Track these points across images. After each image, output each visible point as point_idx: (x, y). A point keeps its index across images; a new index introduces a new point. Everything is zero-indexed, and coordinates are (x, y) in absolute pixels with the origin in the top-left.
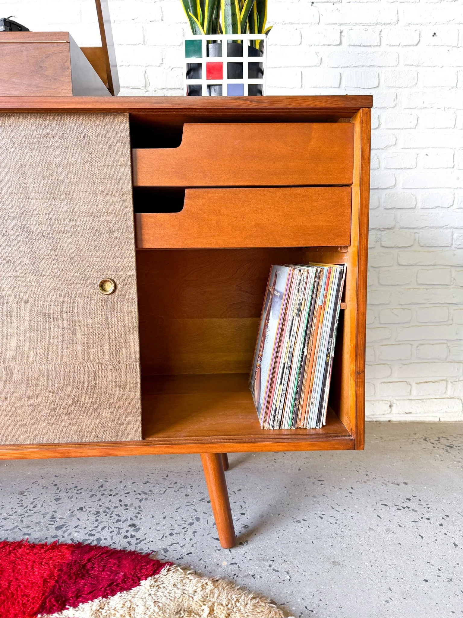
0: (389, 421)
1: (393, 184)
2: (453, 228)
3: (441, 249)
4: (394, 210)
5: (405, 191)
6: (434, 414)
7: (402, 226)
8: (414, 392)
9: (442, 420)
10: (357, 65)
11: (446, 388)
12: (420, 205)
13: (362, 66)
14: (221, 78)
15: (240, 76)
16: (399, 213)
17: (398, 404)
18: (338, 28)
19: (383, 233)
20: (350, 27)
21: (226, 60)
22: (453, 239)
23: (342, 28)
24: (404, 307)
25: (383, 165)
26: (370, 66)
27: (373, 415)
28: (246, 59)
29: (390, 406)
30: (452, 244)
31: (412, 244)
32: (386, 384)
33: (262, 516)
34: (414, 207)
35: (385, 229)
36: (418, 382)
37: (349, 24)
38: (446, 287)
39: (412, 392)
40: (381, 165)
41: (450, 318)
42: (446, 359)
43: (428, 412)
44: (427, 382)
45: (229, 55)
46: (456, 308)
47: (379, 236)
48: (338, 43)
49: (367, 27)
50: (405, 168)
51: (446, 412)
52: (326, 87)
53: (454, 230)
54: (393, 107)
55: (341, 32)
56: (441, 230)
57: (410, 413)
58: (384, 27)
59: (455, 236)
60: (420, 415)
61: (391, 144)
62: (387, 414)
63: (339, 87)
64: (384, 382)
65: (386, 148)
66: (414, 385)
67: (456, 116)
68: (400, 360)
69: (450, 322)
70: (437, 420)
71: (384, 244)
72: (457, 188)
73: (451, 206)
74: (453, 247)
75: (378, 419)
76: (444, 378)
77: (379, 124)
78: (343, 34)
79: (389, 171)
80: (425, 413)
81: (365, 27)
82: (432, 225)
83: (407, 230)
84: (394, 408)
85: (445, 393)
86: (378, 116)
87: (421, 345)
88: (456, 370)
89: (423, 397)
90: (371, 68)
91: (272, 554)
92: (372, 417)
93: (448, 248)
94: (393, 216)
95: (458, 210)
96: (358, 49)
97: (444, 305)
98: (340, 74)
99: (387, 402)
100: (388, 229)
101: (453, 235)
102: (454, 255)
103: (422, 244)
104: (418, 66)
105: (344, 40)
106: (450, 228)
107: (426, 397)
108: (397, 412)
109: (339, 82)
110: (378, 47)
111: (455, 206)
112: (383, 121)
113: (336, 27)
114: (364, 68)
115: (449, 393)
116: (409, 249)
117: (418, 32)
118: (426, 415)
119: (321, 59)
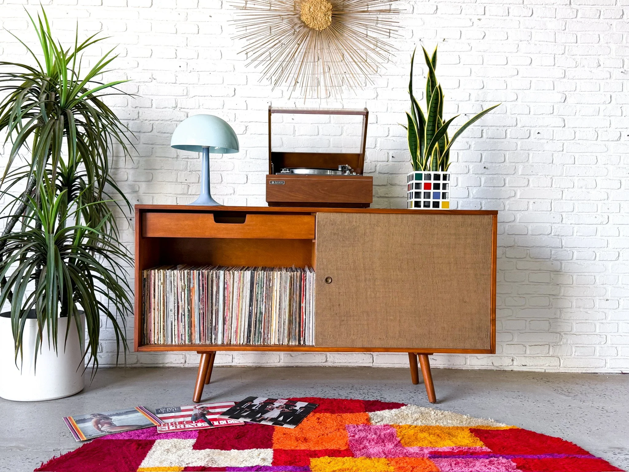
0: (512, 370)
1: (513, 220)
2: (552, 247)
3: (544, 260)
4: (514, 235)
5: (521, 224)
6: (541, 367)
7: (519, 245)
8: (528, 352)
9: (547, 371)
10: (491, 149)
11: (549, 349)
12: (530, 233)
13: (495, 150)
14: (430, 189)
15: (439, 189)
16: (517, 237)
17: (518, 359)
18: (481, 128)
19: (507, 249)
20: (487, 128)
21: (432, 182)
22: (551, 254)
23: (483, 128)
24: (521, 296)
25: (507, 208)
26: (499, 150)
27: (501, 366)
28: (441, 182)
29: (512, 360)
30: (551, 258)
31: (525, 256)
32: (509, 346)
33: (444, 398)
34: (526, 234)
35: (508, 247)
36: (530, 345)
37: (487, 126)
38: (546, 284)
39: (527, 351)
40: (505, 208)
41: (551, 304)
42: (548, 330)
43: (537, 366)
44: (536, 345)
45: (434, 180)
46: (554, 298)
47: (504, 251)
48: (480, 137)
49: (498, 128)
50: (520, 210)
51: (549, 366)
52: (473, 162)
53: (552, 249)
54: (514, 174)
55: (482, 131)
56: (544, 248)
57: (526, 365)
58: (508, 128)
59: (553, 252)
60: (532, 367)
61: (512, 195)
62: (510, 365)
63: (480, 162)
64: (508, 344)
65: (509, 198)
66: (527, 346)
67: (552, 180)
68: (519, 330)
69: (550, 306)
70: (543, 371)
71: (507, 256)
72: (554, 223)
73: (550, 234)
74: (551, 259)
75: (504, 369)
76: (548, 343)
77: (505, 184)
78: (483, 131)
79: (511, 212)
80: (536, 366)
81: (497, 128)
82: (538, 245)
83: (522, 248)
84: (515, 362)
85: (548, 353)
86: (504, 179)
87: (532, 320)
88: (555, 338)
89: (534, 356)
90: (500, 151)
91: (454, 406)
92: (500, 367)
93: (548, 260)
94: (513, 239)
95: (553, 237)
96: (492, 140)
97: (546, 296)
98: (481, 154)
99: (510, 358)
100: (510, 247)
101: (551, 252)
102: (552, 264)
103: (531, 257)
104: (529, 150)
105: (484, 135)
106: (550, 247)
107: (536, 355)
108: (517, 365)
109: (480, 159)
110: (504, 139)
111: (553, 234)
112: (507, 182)
113: (479, 127)
114: (496, 151)
115: (551, 353)
116: (524, 259)
117: (529, 131)
118: (536, 367)
119: (470, 145)
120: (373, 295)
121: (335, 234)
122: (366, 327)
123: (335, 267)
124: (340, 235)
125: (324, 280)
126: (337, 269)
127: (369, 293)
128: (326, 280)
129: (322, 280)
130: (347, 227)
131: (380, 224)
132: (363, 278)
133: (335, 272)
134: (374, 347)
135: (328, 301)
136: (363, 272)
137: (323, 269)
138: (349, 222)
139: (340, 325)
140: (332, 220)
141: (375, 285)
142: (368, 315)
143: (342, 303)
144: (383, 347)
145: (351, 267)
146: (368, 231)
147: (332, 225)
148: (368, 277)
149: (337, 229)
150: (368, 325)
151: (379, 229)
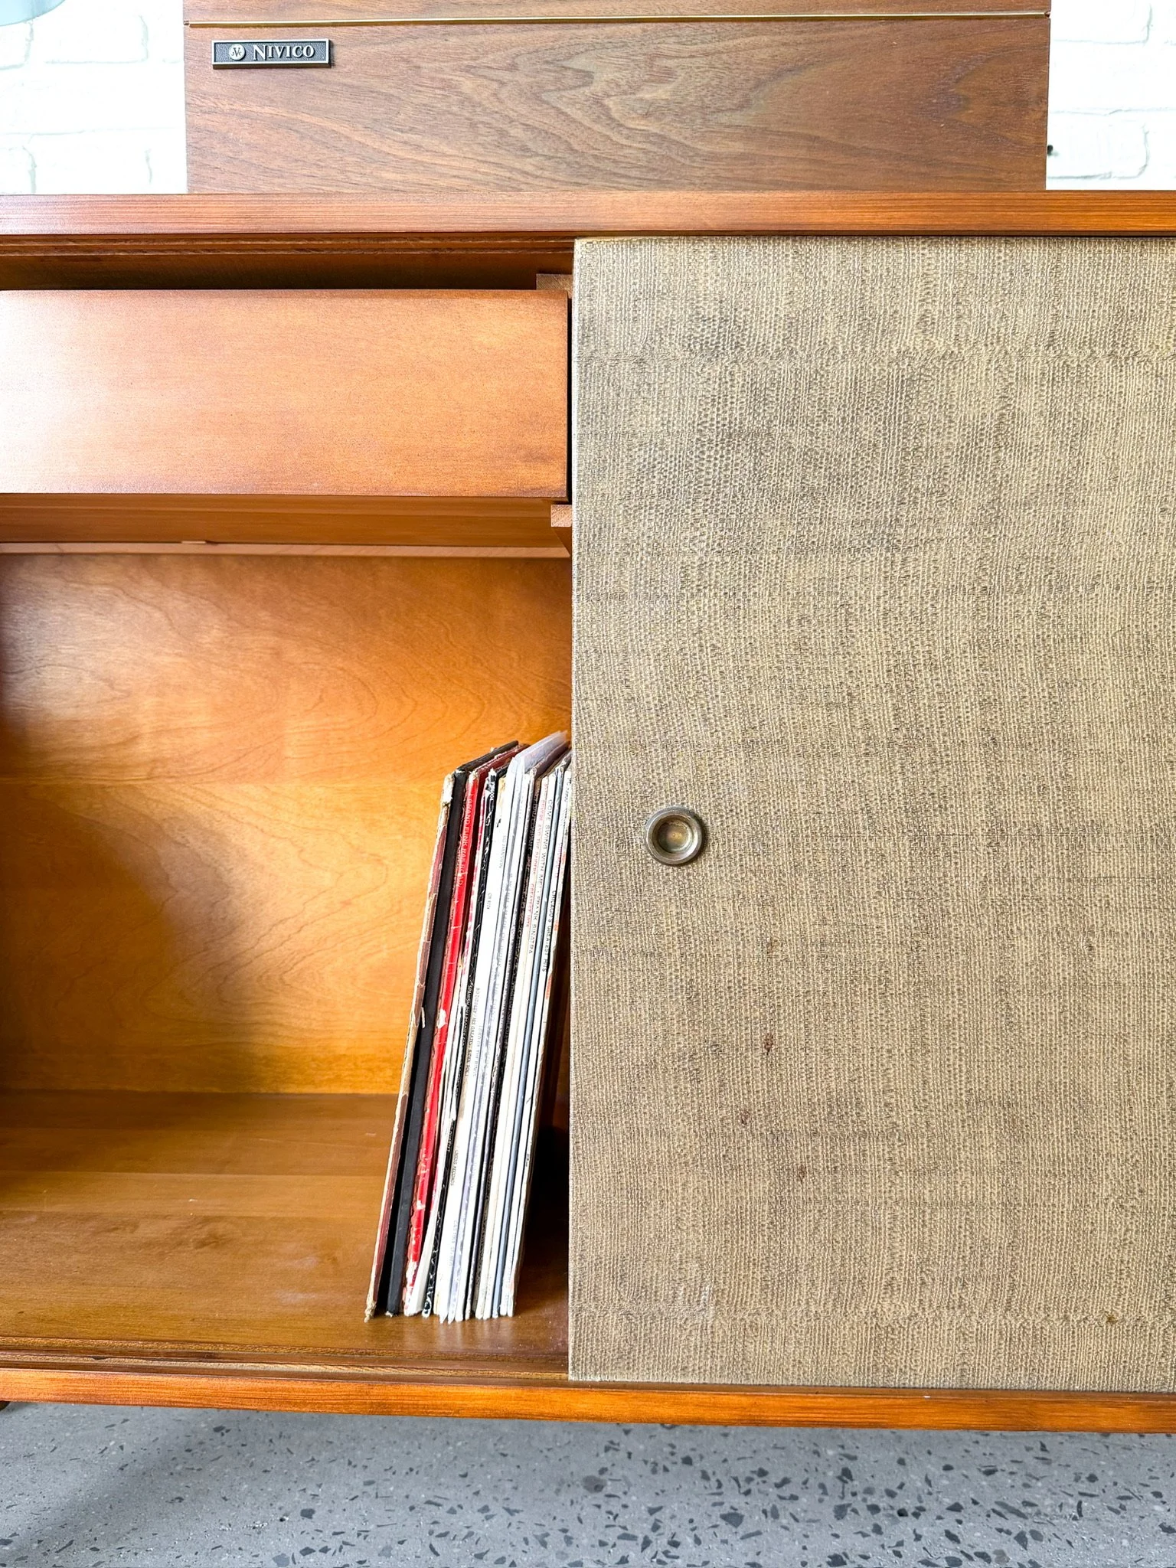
120: (1061, 967)
121: (730, 437)
122: (995, 1231)
123: (735, 724)
124: (778, 442)
125: (637, 839)
126: (749, 746)
127: (1026, 949)
128: (661, 837)
129: (624, 842)
130: (843, 372)
131: (1143, 345)
132: (978, 818)
133: (735, 764)
134: (1061, 1384)
135: (671, 1009)
136: (978, 770)
137: (638, 747)
138: (865, 328)
139: (779, 1205)
140: (710, 309)
141: (1082, 880)
142: (1014, 1128)
143: (790, 1032)
144: (1136, 1384)
145: (867, 726)
146: (1029, 402)
147: (714, 353)
148: (1019, 809)
149: (758, 395)
150: (1009, 1206)
151: (1136, 381)
